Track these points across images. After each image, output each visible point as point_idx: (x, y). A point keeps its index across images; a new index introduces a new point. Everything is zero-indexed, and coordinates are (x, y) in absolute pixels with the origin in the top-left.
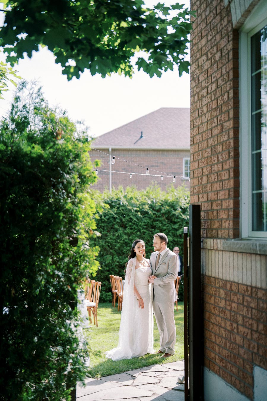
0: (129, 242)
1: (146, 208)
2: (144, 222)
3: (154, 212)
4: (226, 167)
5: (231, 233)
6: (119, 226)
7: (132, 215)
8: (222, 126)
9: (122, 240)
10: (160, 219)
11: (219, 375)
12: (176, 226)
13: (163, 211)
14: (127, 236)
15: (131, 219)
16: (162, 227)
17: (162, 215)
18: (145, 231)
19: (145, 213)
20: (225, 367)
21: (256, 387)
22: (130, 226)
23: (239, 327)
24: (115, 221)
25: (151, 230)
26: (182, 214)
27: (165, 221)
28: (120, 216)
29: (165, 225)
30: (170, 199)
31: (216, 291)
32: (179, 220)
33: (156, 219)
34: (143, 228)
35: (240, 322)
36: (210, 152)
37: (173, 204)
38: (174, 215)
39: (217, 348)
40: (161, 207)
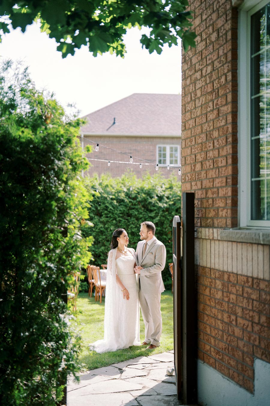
0: (105, 230)
1: (122, 196)
2: (120, 211)
3: (130, 200)
4: (224, 153)
5: (229, 222)
6: (94, 214)
7: (108, 203)
8: (218, 110)
9: (98, 228)
10: (136, 207)
11: (215, 368)
12: (153, 215)
13: (139, 199)
14: (103, 225)
15: (107, 207)
16: (138, 215)
17: (139, 203)
18: (121, 219)
19: (120, 201)
20: (222, 360)
21: (257, 380)
22: (106, 214)
23: (238, 319)
25: (127, 218)
26: (158, 202)
27: (141, 209)
28: (96, 204)
29: (141, 213)
30: (146, 187)
31: (211, 282)
32: (155, 208)
33: (132, 207)
34: (119, 217)
35: (240, 314)
36: (205, 138)
37: (149, 191)
38: (150, 203)
39: (212, 341)
40: (137, 195)
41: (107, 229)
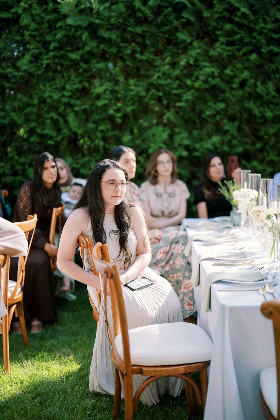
0: (223, 86)
9: (202, 78)
14: (218, 67)
22: (229, 34)
24: (179, 18)
41: (229, 81)
